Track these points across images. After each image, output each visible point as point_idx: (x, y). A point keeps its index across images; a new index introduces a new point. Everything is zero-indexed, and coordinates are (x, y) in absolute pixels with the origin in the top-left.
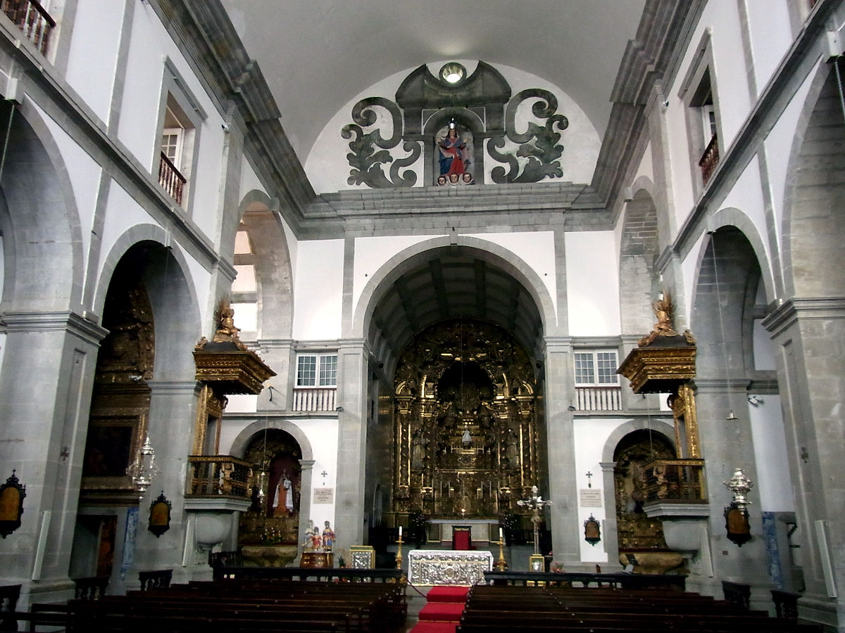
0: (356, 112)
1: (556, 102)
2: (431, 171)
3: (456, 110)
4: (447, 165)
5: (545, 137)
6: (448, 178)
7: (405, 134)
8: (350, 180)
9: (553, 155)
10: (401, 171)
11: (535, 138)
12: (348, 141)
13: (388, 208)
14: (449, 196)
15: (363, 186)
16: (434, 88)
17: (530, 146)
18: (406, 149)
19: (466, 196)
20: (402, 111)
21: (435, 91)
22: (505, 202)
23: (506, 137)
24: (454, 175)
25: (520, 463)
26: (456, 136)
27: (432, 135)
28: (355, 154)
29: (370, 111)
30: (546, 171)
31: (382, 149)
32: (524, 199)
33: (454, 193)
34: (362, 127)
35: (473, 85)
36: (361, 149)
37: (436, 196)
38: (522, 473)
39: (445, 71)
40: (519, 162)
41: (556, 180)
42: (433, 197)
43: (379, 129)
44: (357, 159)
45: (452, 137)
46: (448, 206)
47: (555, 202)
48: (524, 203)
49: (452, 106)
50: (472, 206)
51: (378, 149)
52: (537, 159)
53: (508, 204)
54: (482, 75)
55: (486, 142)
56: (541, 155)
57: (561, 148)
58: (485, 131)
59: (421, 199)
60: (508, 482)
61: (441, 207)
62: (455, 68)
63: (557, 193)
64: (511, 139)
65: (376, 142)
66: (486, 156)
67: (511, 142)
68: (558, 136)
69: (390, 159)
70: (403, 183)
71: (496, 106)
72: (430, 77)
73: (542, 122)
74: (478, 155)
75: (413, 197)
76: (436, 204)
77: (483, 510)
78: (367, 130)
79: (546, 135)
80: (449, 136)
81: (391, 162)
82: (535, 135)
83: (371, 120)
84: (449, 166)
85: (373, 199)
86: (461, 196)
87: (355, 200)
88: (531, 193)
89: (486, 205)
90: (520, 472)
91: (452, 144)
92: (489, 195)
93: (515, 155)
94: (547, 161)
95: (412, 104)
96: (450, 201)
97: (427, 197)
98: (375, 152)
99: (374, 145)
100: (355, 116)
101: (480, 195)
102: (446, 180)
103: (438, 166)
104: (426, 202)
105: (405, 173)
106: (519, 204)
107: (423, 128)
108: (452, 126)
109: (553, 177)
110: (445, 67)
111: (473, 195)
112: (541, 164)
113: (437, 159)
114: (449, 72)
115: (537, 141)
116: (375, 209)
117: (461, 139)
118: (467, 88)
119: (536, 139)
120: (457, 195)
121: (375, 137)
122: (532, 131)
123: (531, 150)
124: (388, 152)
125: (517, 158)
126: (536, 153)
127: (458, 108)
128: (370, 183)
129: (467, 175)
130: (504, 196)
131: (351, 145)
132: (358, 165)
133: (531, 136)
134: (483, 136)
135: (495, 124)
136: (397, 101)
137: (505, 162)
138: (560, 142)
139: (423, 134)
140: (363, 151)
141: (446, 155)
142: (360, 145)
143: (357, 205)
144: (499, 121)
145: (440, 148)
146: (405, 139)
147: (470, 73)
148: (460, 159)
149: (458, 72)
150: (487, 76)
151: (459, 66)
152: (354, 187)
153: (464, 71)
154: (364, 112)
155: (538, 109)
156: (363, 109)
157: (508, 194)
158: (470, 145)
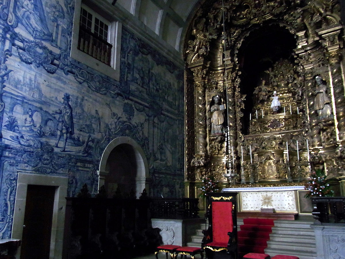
25: (332, 113)
38: (336, 123)
60: (320, 141)
77: (292, 176)
90: (333, 124)
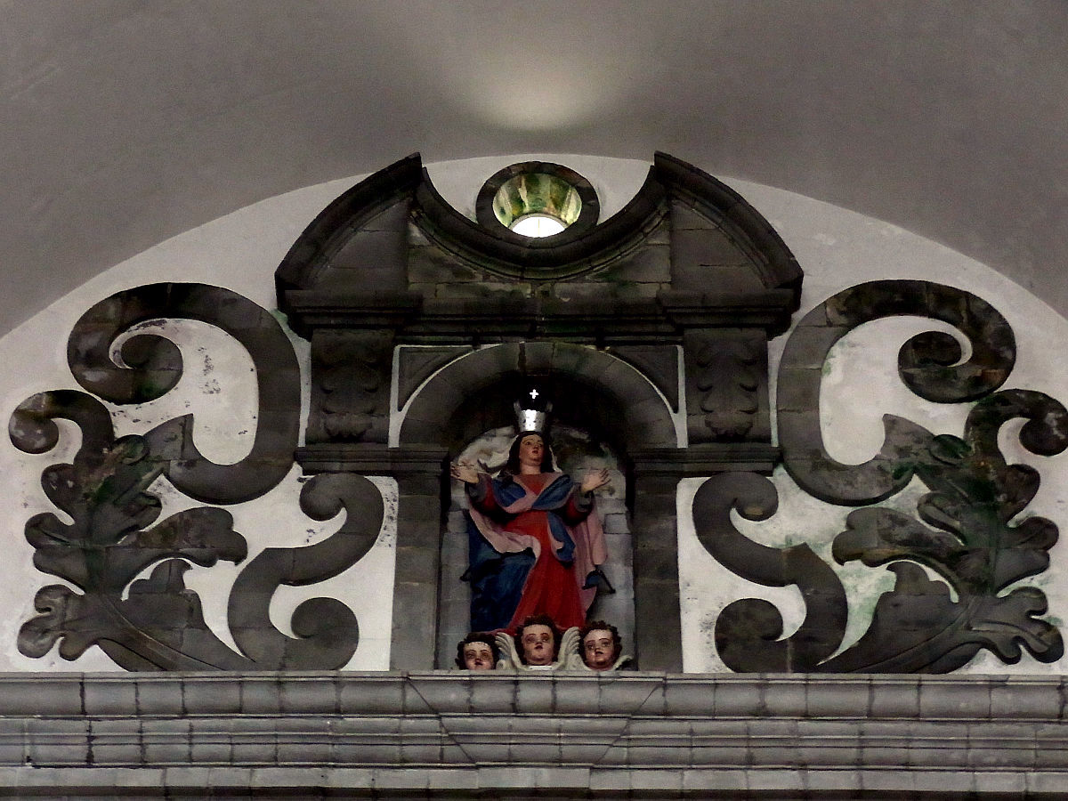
0: (90, 342)
1: (1006, 336)
2: (427, 608)
3: (551, 350)
4: (505, 585)
5: (967, 481)
6: (506, 640)
7: (308, 442)
8: (33, 635)
9: (1006, 561)
10: (284, 603)
11: (918, 487)
12: (38, 463)
13: (210, 761)
14: (515, 709)
15: (95, 660)
16: (451, 258)
17: (897, 519)
18: (313, 509)
19: (601, 711)
20: (302, 349)
21: (458, 272)
22: (790, 754)
23: (781, 477)
24: (537, 630)
26: (545, 466)
27: (436, 449)
28: (68, 520)
29: (158, 340)
30: (982, 630)
31: (198, 504)
32: (884, 743)
33: (542, 695)
34: (111, 407)
35: (628, 254)
36: (100, 499)
37: (452, 709)
39: (503, 196)
40: (848, 583)
41: (1028, 668)
42: (435, 711)
43: (188, 419)
44: (77, 542)
45: (530, 469)
46: (511, 762)
47: (1037, 767)
48: (882, 765)
49: (531, 335)
50: (629, 764)
51: (176, 503)
52: (933, 576)
53: (803, 766)
54: (668, 216)
55: (686, 492)
56: (951, 561)
57: (1043, 533)
58: (682, 442)
59: (381, 721)
61: (473, 763)
62: (547, 187)
63: (1047, 718)
64: (803, 486)
65: (175, 469)
66: (692, 554)
67: (804, 495)
68: (1029, 481)
69: (236, 549)
70: (287, 656)
71: (734, 340)
72: (437, 214)
73: (949, 420)
74: (652, 544)
75: (338, 710)
76: (451, 751)
78: (129, 421)
79: (967, 471)
80: (514, 463)
81: (237, 562)
82: (916, 471)
83: (157, 378)
84: (517, 589)
85: (138, 712)
86: (577, 711)
87: (46, 714)
88: (916, 716)
89: (691, 764)
91: (530, 499)
92: (713, 714)
93: (826, 555)
94: (982, 585)
95: (351, 315)
96: (523, 738)
97: (405, 711)
98: (164, 515)
99: (161, 487)
100: (81, 357)
101: (666, 713)
102: (496, 654)
103: (460, 596)
104: (399, 738)
105: (303, 614)
106: (859, 764)
107: (396, 420)
108: (531, 419)
109: (1010, 659)
110: (503, 176)
111: (635, 713)
112: (955, 597)
113: (458, 564)
114: (518, 202)
115: (929, 500)
116: (143, 763)
117: (567, 480)
118: (601, 266)
119: (924, 490)
120: (553, 709)
121: (171, 450)
122: (902, 452)
123: (901, 533)
124: (229, 519)
125: (836, 567)
126: (922, 548)
127: (560, 343)
128: (128, 649)
129: (598, 635)
130: (783, 725)
131: (54, 481)
132: (78, 567)
133: (898, 479)
134: (674, 465)
135: (730, 415)
136: (282, 302)
137: (782, 584)
138: (1039, 507)
139: (394, 442)
140: (108, 508)
141: (500, 541)
142: (95, 481)
143: (59, 741)
144: (748, 405)
145: (475, 515)
146: (312, 460)
147: (613, 203)
148: (570, 565)
149: (559, 204)
150: (692, 217)
151: (564, 177)
152: (51, 663)
153: (589, 196)
154: (127, 345)
155: (923, 363)
156: (123, 328)
157: (807, 716)
158: (611, 507)
